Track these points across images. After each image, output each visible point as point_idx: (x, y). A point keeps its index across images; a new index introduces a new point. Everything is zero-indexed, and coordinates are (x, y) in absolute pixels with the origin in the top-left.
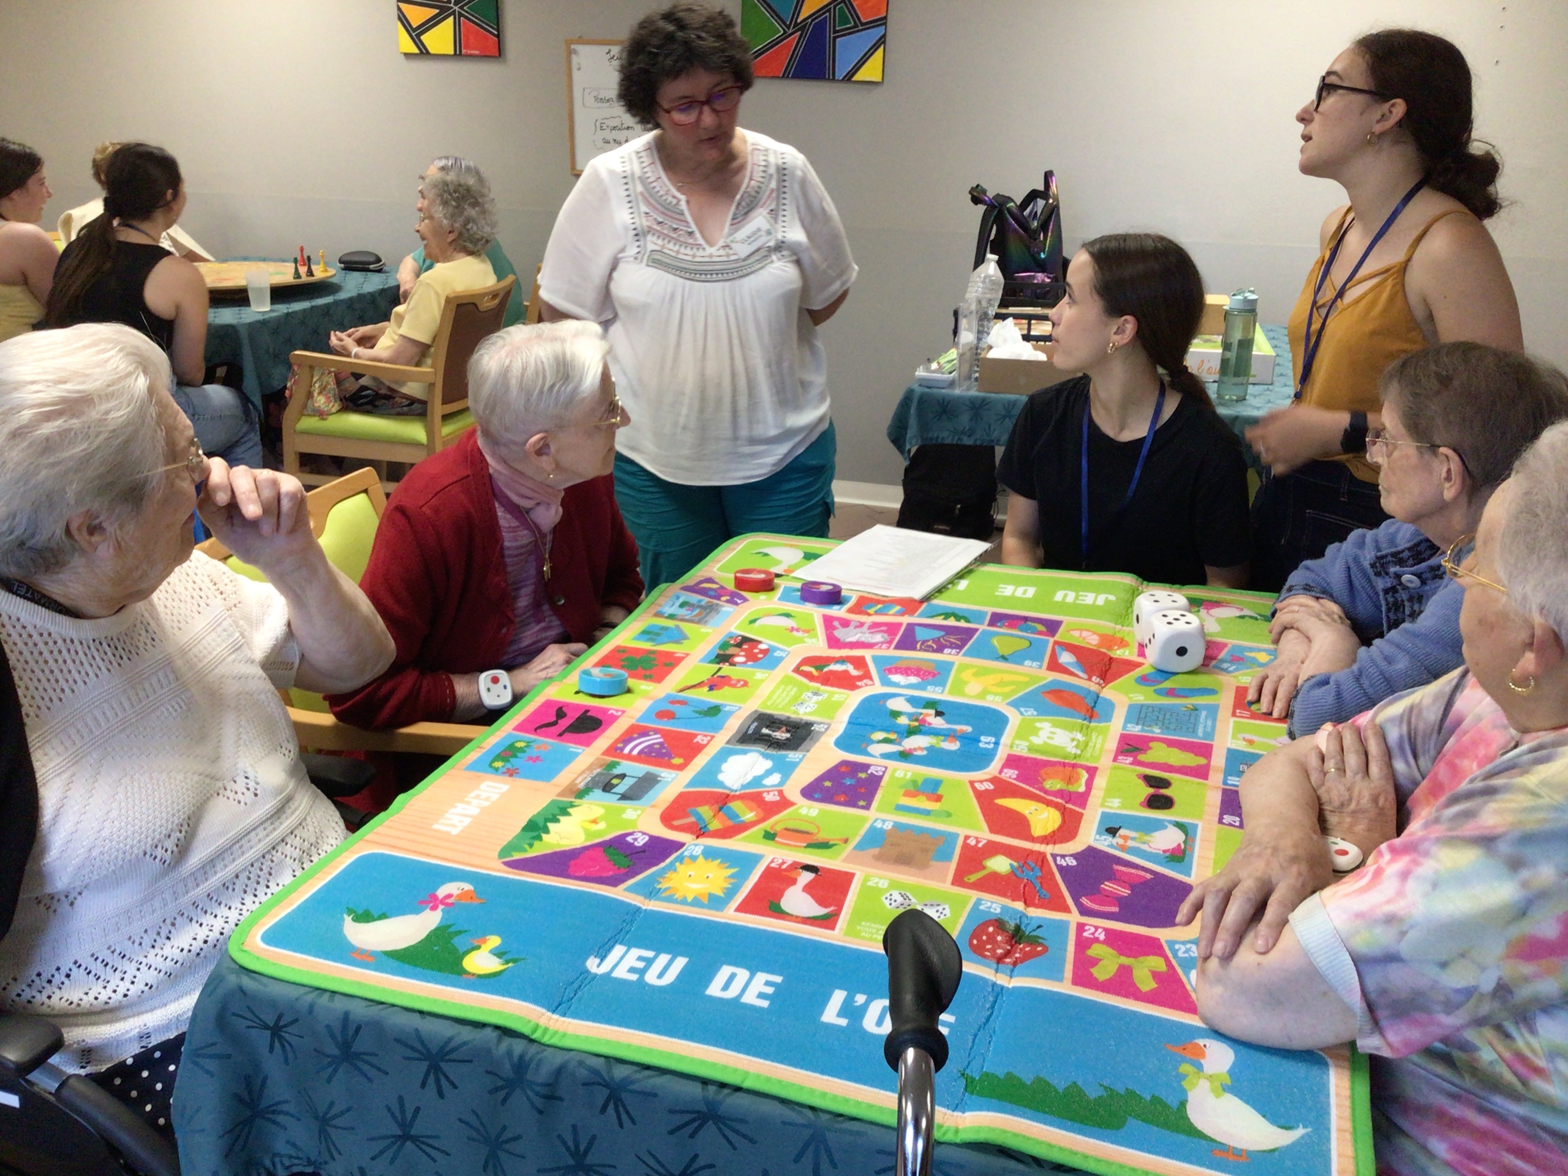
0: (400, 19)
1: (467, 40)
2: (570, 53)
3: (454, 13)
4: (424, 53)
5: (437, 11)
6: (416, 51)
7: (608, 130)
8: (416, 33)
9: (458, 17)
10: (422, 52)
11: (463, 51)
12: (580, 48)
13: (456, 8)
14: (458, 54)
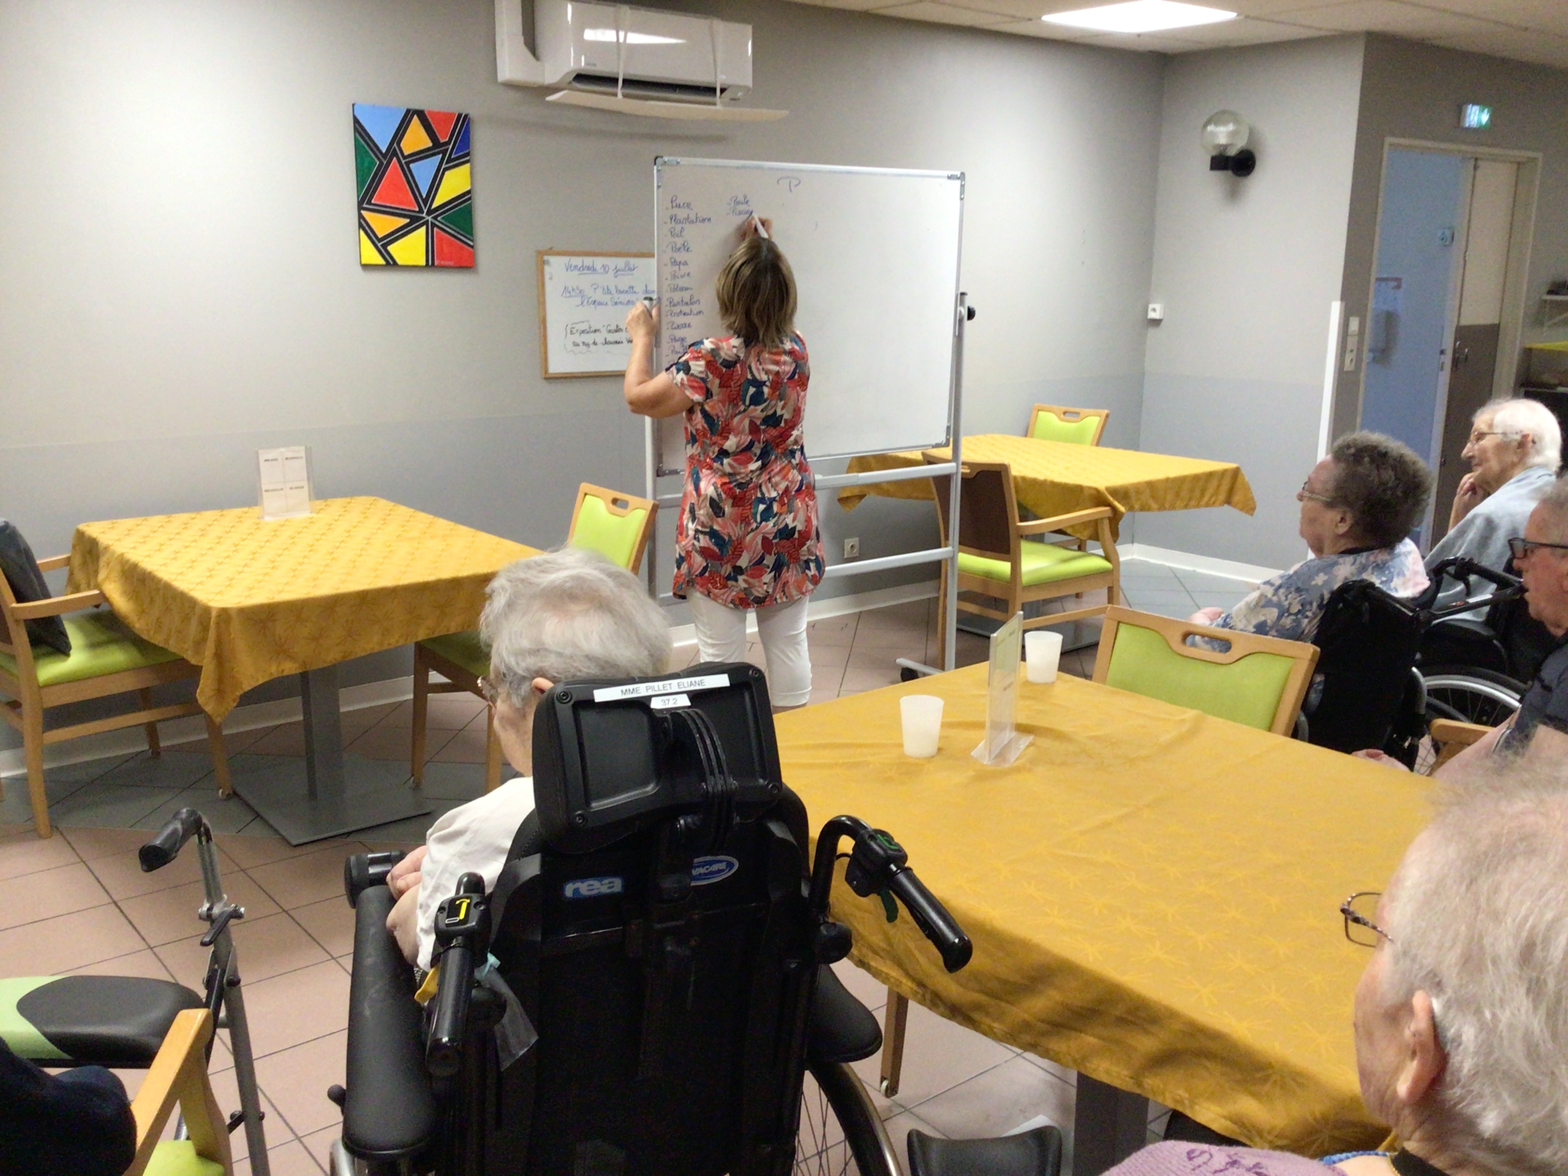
0: (361, 226)
1: (441, 250)
2: (541, 264)
3: (426, 223)
4: (391, 264)
5: (407, 221)
6: (382, 262)
7: (577, 335)
8: (382, 244)
9: (431, 228)
10: (388, 263)
11: (436, 264)
12: (552, 259)
13: (430, 218)
14: (430, 265)
